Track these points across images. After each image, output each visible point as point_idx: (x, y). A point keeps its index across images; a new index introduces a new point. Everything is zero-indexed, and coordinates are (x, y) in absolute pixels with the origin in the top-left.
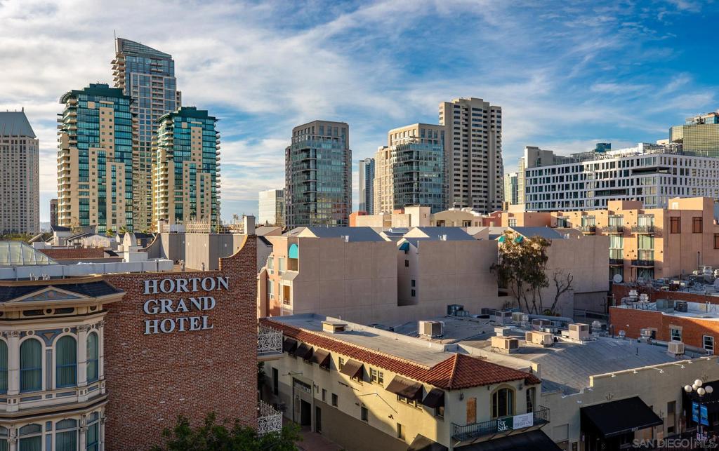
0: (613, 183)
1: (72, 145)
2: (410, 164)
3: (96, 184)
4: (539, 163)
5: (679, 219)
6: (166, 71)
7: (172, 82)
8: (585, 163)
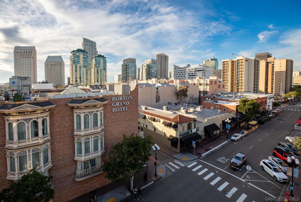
0: (192, 73)
1: (73, 64)
2: (149, 68)
3: (79, 73)
4: (176, 69)
5: (212, 81)
6: (94, 46)
7: (96, 49)
8: (187, 69)
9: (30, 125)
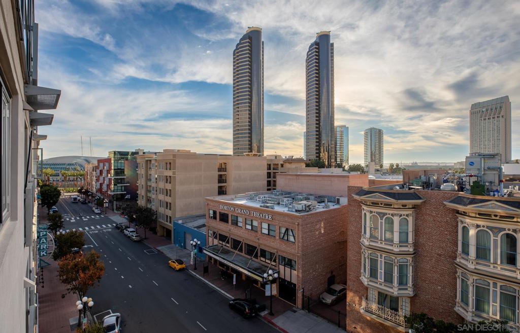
9: (499, 239)
